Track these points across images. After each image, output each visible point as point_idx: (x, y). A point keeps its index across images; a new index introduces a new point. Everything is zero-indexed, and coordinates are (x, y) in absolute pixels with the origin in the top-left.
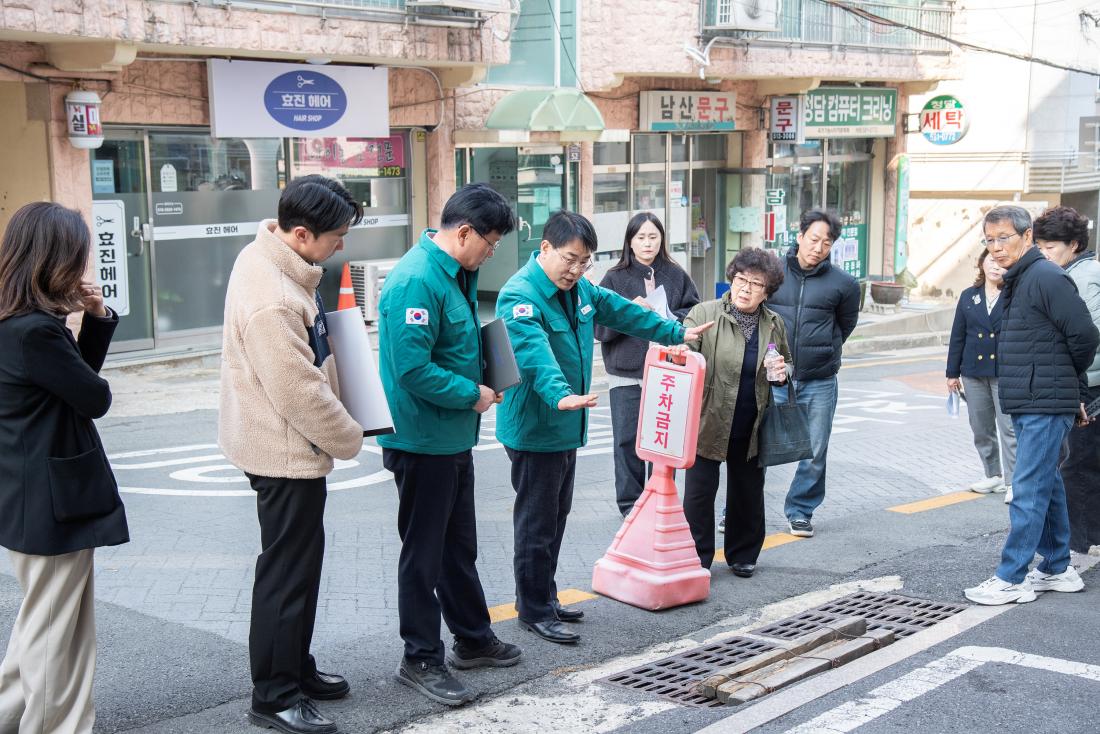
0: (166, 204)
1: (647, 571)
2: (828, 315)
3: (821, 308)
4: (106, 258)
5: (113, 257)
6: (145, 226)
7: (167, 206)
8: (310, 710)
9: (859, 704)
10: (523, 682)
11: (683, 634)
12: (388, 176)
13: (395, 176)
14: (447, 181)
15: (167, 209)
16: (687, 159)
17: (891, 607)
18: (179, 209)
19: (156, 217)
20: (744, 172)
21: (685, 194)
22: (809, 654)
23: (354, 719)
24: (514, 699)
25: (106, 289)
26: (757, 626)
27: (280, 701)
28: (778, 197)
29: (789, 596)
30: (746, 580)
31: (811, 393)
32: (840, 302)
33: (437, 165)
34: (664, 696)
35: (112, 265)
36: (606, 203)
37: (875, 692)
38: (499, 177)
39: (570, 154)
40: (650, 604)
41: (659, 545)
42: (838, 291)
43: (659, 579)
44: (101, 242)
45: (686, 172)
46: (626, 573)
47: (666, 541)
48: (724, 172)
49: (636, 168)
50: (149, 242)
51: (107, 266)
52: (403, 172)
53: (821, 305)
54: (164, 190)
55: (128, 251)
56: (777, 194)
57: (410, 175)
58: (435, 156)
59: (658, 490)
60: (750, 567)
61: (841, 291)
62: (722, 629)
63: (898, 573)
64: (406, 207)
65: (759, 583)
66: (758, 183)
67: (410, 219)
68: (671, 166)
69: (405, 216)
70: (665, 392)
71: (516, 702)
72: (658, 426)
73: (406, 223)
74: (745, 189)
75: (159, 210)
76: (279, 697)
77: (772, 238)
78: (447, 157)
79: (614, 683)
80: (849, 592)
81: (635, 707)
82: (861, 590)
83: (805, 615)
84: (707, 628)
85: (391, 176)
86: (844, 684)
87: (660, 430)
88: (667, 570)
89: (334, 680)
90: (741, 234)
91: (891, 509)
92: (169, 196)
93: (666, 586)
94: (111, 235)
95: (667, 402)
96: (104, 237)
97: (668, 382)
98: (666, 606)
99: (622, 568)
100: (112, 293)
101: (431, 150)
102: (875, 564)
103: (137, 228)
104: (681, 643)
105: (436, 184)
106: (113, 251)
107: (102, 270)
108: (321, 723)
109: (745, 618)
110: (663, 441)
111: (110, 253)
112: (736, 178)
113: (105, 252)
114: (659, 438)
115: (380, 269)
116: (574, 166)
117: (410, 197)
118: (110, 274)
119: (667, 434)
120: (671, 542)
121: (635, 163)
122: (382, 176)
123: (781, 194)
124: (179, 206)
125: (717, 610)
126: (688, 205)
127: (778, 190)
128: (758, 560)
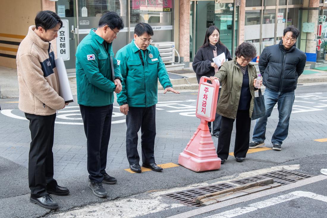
0: (83, 21)
1: (196, 158)
2: (294, 67)
3: (292, 64)
4: (62, 40)
5: (64, 40)
6: (76, 29)
7: (84, 22)
8: (49, 198)
9: (242, 208)
10: (135, 194)
11: (205, 181)
12: (165, 11)
13: (168, 11)
14: (187, 13)
15: (84, 23)
16: (286, 4)
17: (290, 176)
18: (88, 23)
19: (79, 25)
20: (310, 9)
21: (285, 18)
22: (243, 191)
23: (67, 202)
24: (129, 200)
25: (62, 51)
26: (235, 179)
27: (38, 194)
28: (323, 19)
29: (253, 170)
30: (240, 163)
31: (284, 96)
32: (299, 62)
33: (183, 7)
34: (182, 202)
35: (64, 42)
36: (252, 21)
37: (251, 205)
38: (210, 12)
39: (236, 3)
40: (196, 170)
41: (201, 149)
42: (299, 58)
43: (199, 161)
44: (60, 34)
45: (286, 9)
46: (189, 158)
47: (203, 147)
48: (302, 9)
49: (265, 8)
50: (77, 34)
51: (62, 43)
52: (171, 10)
53: (292, 63)
54: (83, 16)
55: (70, 38)
56: (323, 17)
57: (173, 11)
58: (183, 4)
59: (202, 129)
60: (242, 159)
61: (300, 58)
62: (221, 180)
63: (299, 163)
64: (172, 23)
65: (244, 164)
66: (315, 13)
67: (173, 27)
68: (279, 7)
69: (171, 26)
70: (205, 94)
71: (129, 201)
72: (203, 106)
73: (171, 29)
74: (310, 16)
75: (81, 23)
76: (38, 193)
77: (320, 35)
78: (187, 4)
79: (167, 196)
80: (278, 170)
81: (169, 205)
82: (283, 169)
83: (256, 177)
84: (215, 179)
85: (167, 11)
86: (243, 201)
87: (203, 107)
88: (203, 158)
89: (64, 189)
90: (307, 33)
91: (315, 140)
92: (85, 18)
93: (201, 163)
94: (64, 32)
95: (206, 97)
96: (61, 33)
97: (206, 90)
98: (202, 170)
99: (188, 156)
100: (64, 52)
101: (181, 2)
102: (294, 160)
103: (73, 29)
104: (202, 184)
105: (182, 14)
106: (64, 38)
107: (60, 44)
108: (52, 203)
109: (232, 176)
110: (204, 111)
111: (63, 38)
112: (307, 11)
113: (61, 38)
114: (203, 110)
115: (160, 45)
116: (238, 7)
117: (174, 19)
118: (63, 45)
119: (205, 109)
120: (206, 148)
121: (264, 6)
122: (163, 11)
123: (324, 17)
124: (88, 22)
125: (222, 173)
126: (285, 22)
127: (323, 16)
128: (246, 156)
